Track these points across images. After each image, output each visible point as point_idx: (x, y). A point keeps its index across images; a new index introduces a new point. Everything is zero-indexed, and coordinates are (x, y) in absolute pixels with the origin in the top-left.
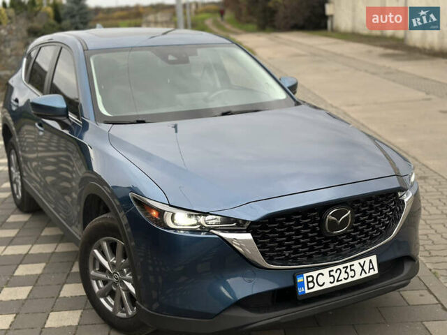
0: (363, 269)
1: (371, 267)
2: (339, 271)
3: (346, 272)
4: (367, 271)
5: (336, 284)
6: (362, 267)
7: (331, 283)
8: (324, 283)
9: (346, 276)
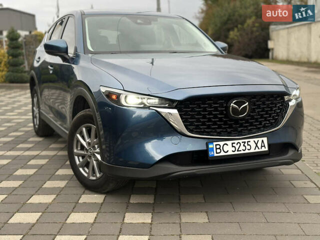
0: (257, 146)
1: (263, 145)
2: (239, 144)
3: (244, 145)
4: (260, 148)
5: (236, 153)
6: (256, 144)
7: (233, 151)
8: (228, 151)
9: (244, 148)
